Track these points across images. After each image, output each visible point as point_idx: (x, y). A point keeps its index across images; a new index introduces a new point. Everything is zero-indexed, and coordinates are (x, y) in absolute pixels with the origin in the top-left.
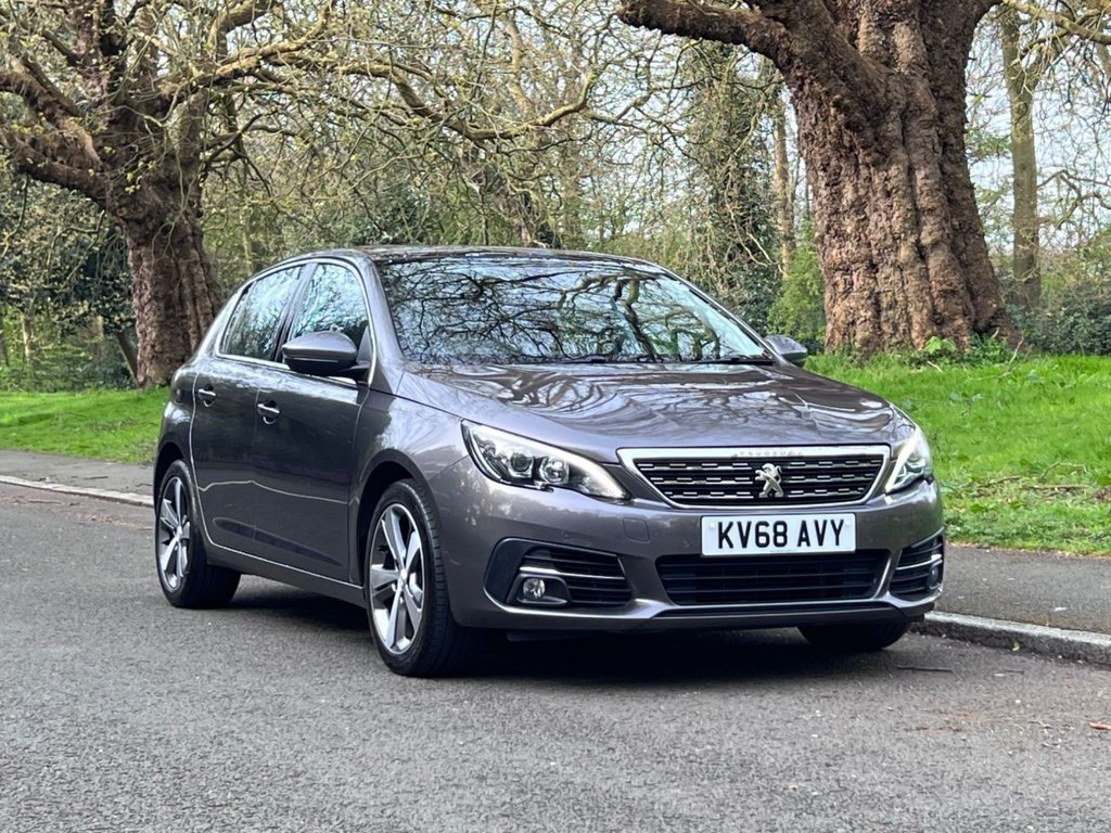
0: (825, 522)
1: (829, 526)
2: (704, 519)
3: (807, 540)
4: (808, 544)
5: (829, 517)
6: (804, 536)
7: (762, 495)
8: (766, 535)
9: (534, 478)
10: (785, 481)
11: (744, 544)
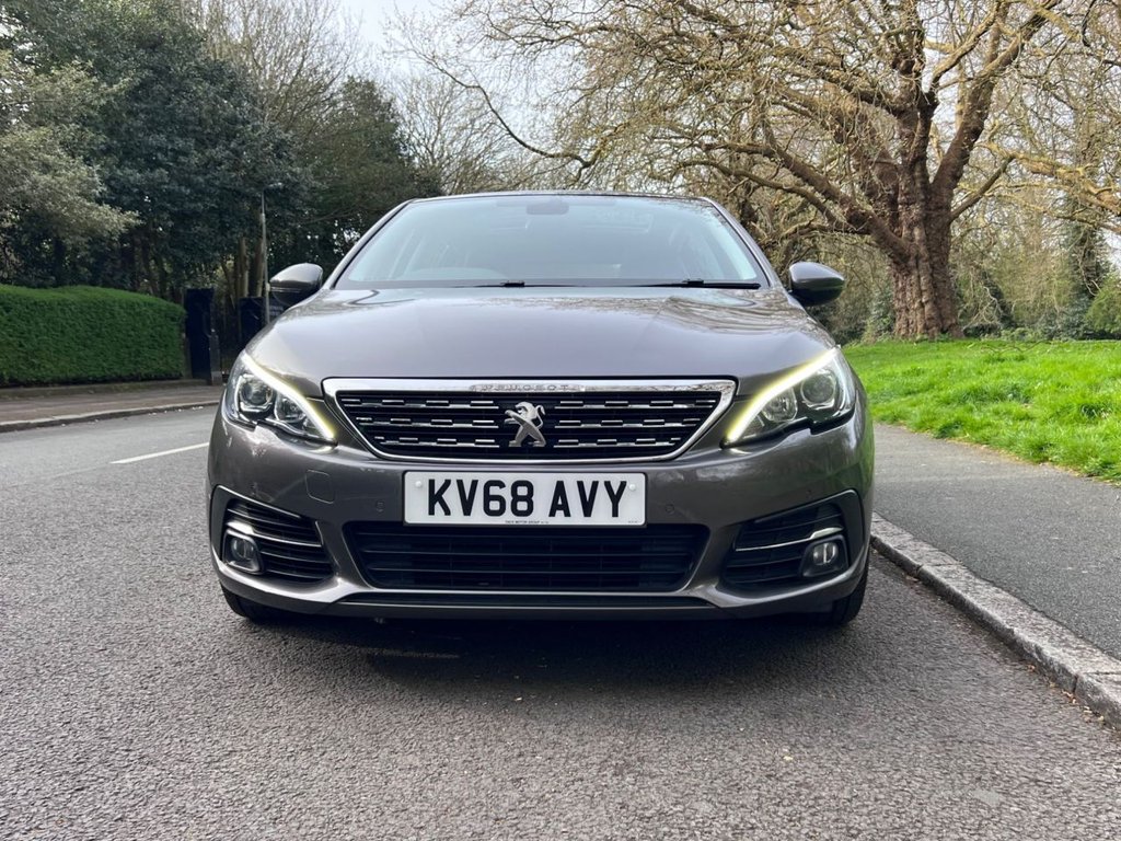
0: (595, 485)
1: (602, 491)
2: (408, 475)
3: (565, 509)
4: (567, 514)
5: (601, 478)
6: (560, 502)
7: (513, 443)
8: (501, 499)
9: (270, 412)
10: (549, 426)
11: (467, 508)
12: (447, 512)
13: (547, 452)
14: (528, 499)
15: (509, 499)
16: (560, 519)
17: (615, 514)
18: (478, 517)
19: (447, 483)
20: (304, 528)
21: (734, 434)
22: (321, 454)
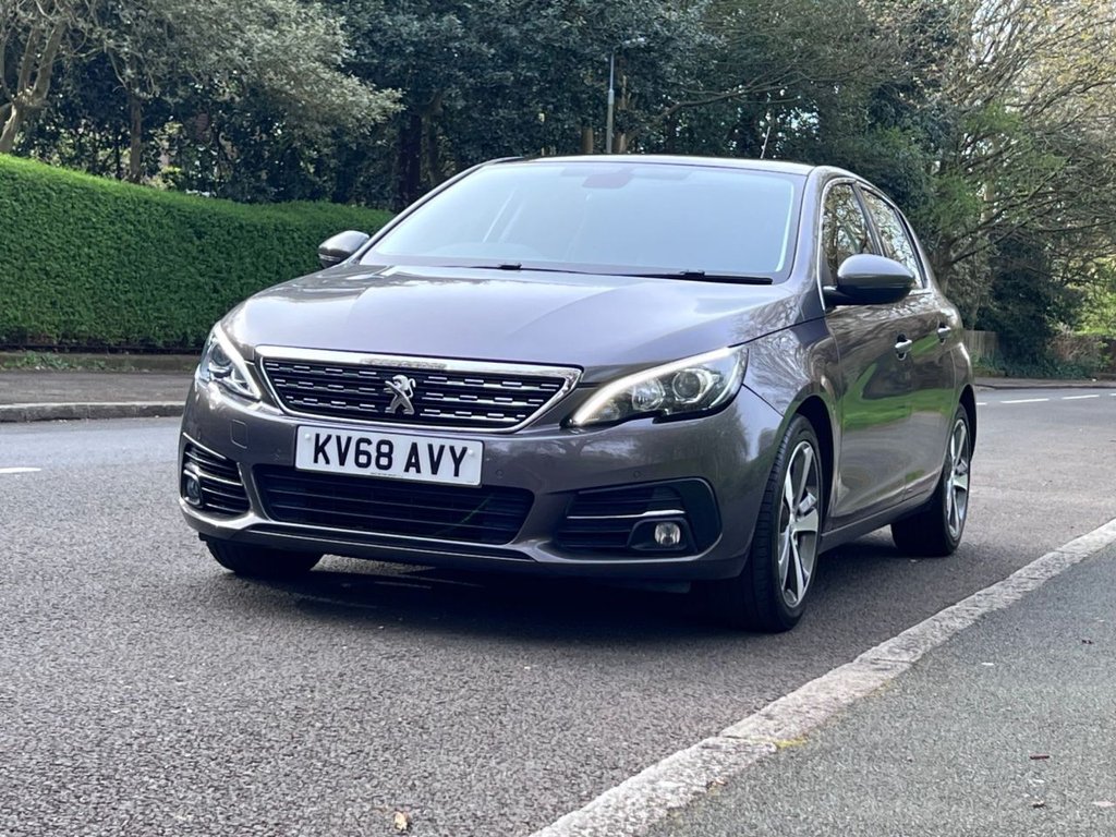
0: (442, 448)
1: (447, 452)
2: (300, 428)
3: (417, 467)
4: (418, 471)
5: (447, 443)
6: (413, 460)
8: (368, 454)
9: (228, 374)
10: (418, 397)
11: (342, 461)
12: (327, 462)
13: (415, 419)
14: (389, 455)
15: (374, 455)
16: (412, 475)
17: (456, 474)
18: (351, 468)
19: (329, 437)
20: (228, 468)
21: (582, 416)
22: (252, 410)
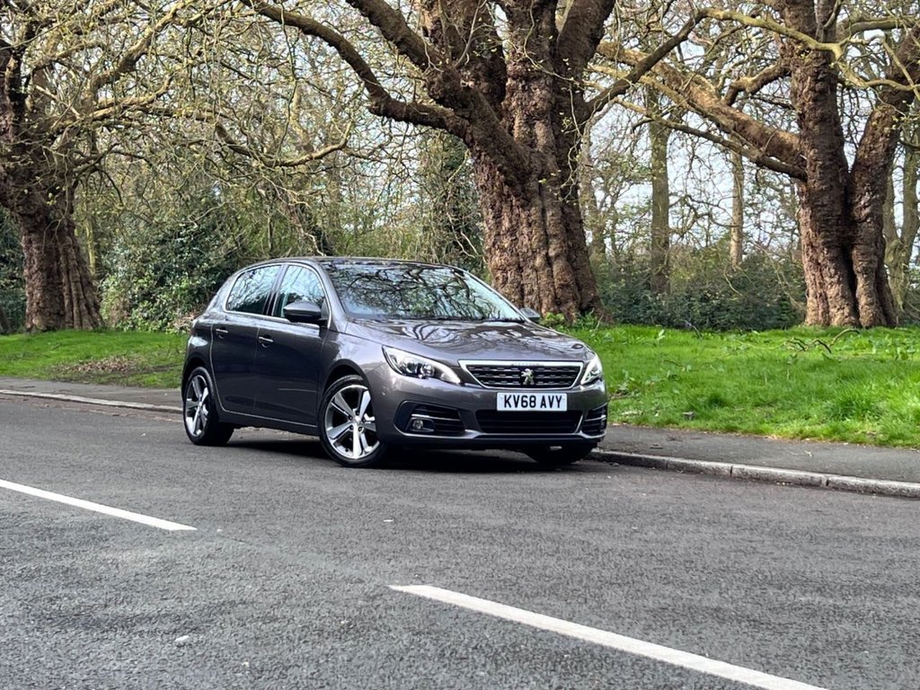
0: (553, 397)
1: (555, 398)
2: (498, 394)
3: (545, 405)
4: (545, 407)
5: (555, 395)
6: (543, 403)
7: (524, 383)
8: (526, 402)
10: (535, 377)
11: (516, 405)
12: (510, 407)
13: (534, 386)
14: (534, 402)
15: (529, 402)
16: (543, 409)
17: (559, 407)
18: (520, 408)
19: (510, 396)
21: (582, 381)
